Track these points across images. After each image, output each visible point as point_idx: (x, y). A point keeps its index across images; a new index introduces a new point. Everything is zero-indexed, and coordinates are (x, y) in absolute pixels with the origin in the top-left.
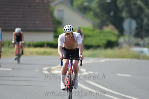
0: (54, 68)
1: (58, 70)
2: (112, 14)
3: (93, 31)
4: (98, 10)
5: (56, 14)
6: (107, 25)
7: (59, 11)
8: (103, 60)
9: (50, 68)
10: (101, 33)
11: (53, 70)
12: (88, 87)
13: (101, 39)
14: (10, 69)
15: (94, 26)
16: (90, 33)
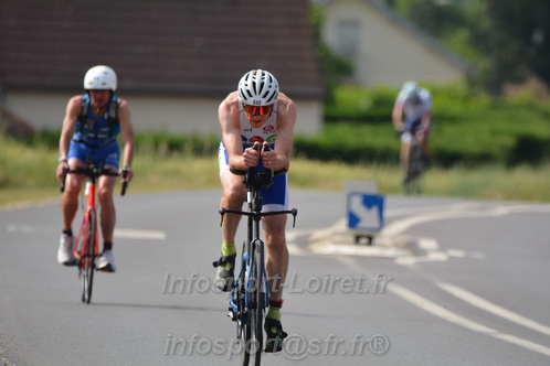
0: (318, 234)
1: (335, 243)
2: (538, 37)
3: (466, 99)
4: (486, 24)
5: (332, 37)
6: (519, 81)
7: (343, 24)
8: (501, 210)
9: (308, 236)
10: (495, 107)
11: (317, 241)
12: (445, 307)
13: (494, 133)
14: (160, 235)
15: (471, 82)
16: (456, 108)
